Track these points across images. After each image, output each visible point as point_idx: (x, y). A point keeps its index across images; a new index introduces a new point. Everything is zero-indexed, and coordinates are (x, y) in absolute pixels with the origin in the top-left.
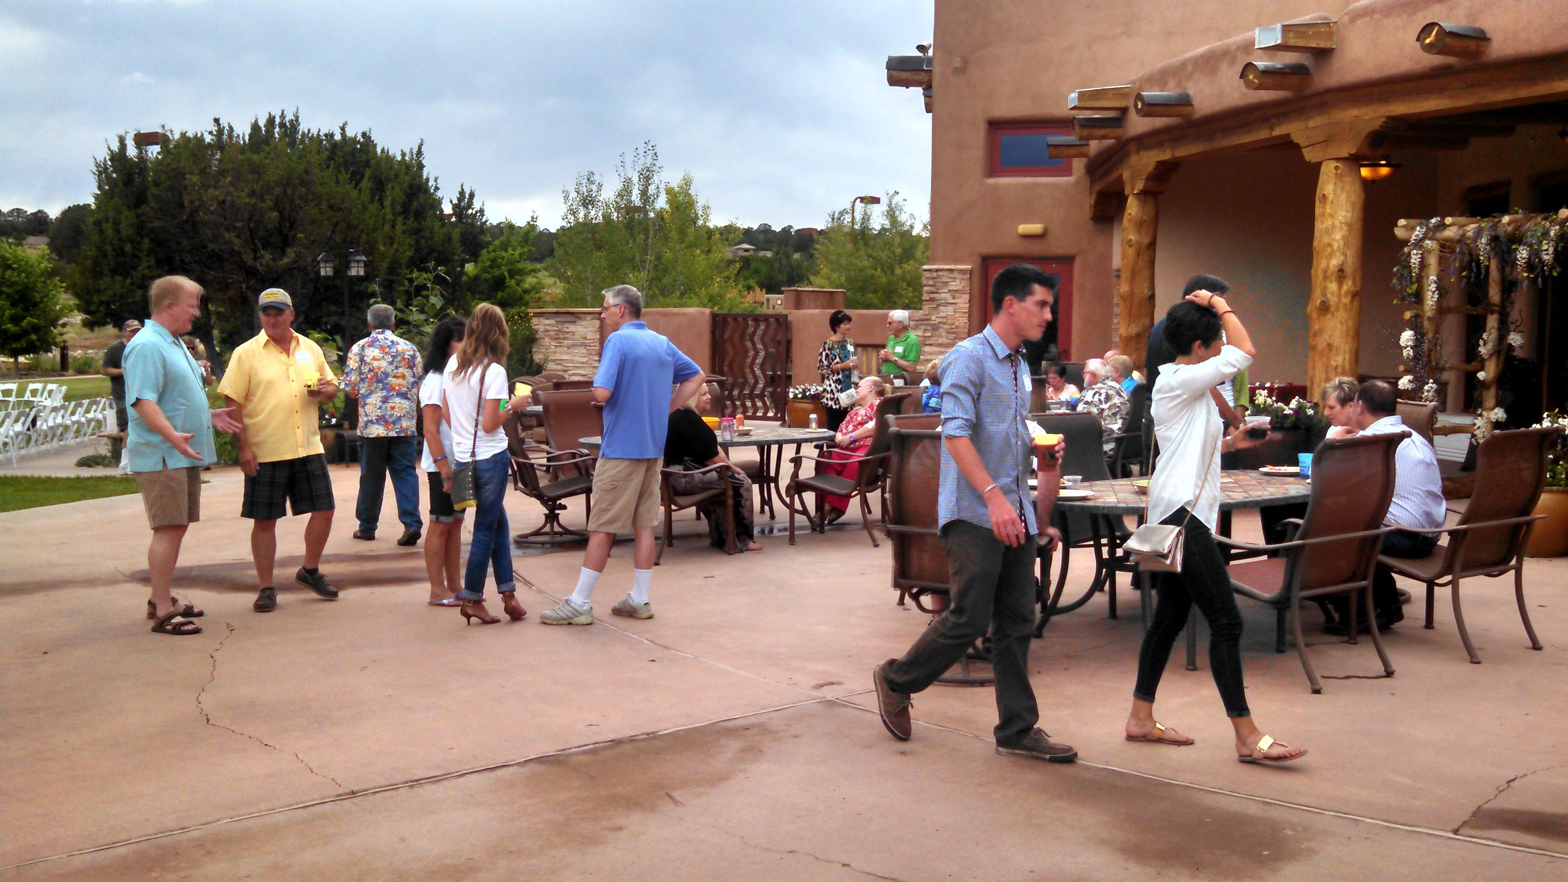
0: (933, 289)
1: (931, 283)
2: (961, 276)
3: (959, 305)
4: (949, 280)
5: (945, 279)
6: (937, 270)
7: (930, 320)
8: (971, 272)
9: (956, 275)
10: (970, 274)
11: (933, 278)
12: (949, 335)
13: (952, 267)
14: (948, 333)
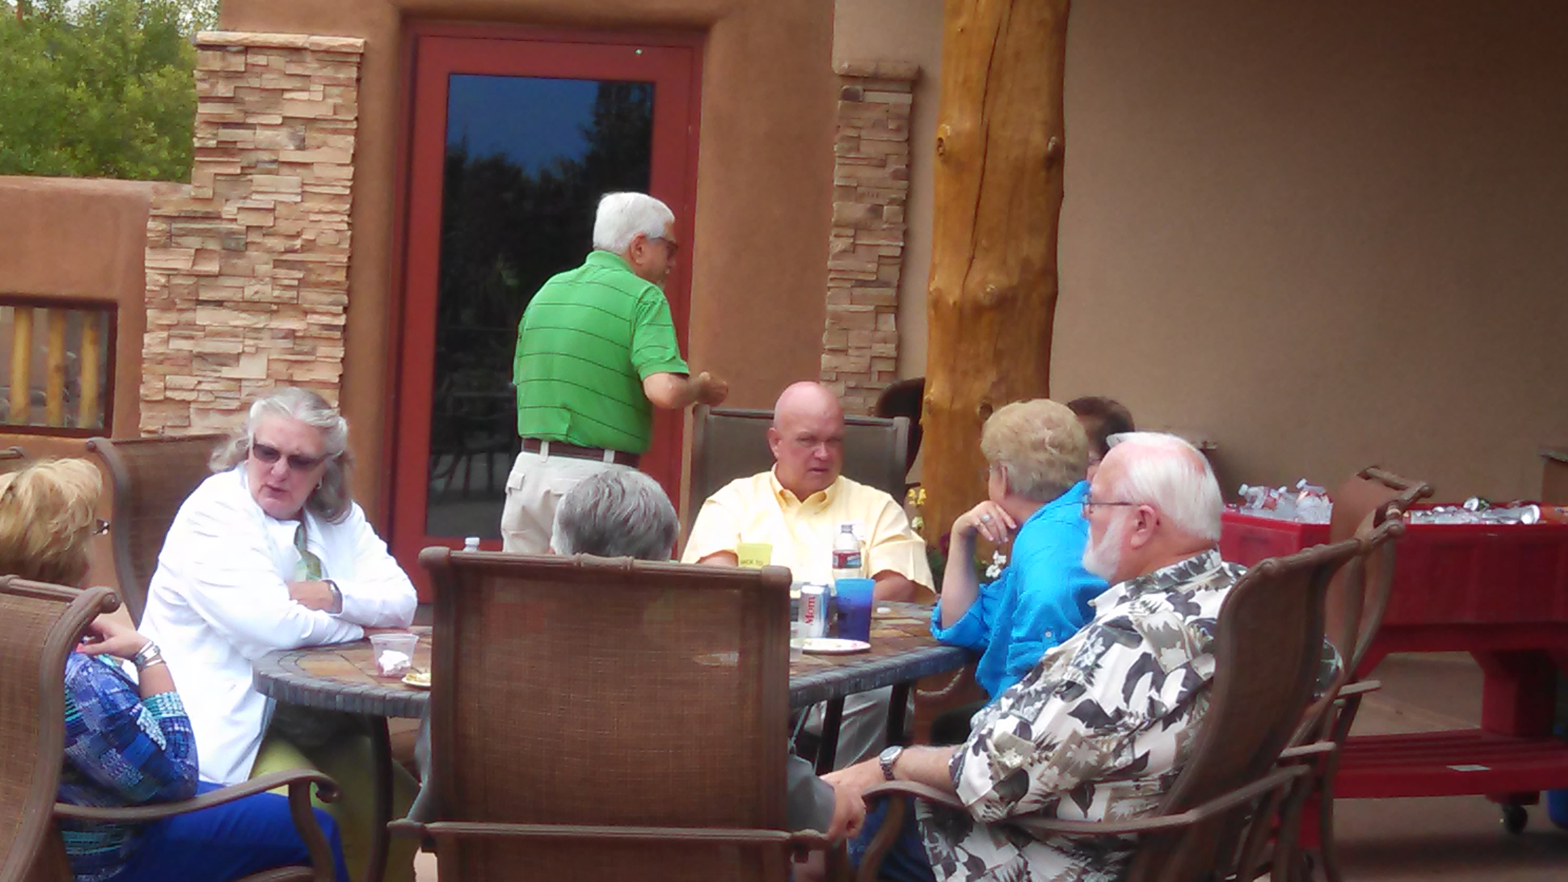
0: (230, 112)
1: (223, 89)
2: (329, 72)
3: (317, 171)
4: (285, 84)
5: (270, 81)
6: (247, 49)
7: (219, 217)
8: (362, 59)
9: (311, 66)
10: (359, 66)
11: (231, 75)
12: (281, 272)
13: (299, 39)
14: (278, 264)
